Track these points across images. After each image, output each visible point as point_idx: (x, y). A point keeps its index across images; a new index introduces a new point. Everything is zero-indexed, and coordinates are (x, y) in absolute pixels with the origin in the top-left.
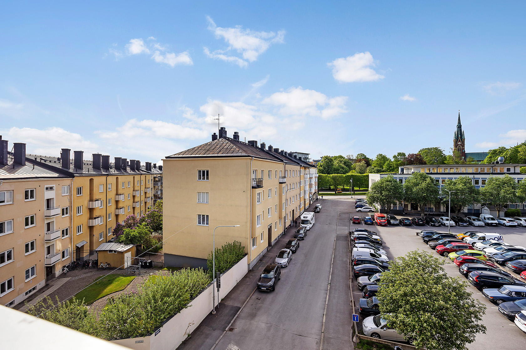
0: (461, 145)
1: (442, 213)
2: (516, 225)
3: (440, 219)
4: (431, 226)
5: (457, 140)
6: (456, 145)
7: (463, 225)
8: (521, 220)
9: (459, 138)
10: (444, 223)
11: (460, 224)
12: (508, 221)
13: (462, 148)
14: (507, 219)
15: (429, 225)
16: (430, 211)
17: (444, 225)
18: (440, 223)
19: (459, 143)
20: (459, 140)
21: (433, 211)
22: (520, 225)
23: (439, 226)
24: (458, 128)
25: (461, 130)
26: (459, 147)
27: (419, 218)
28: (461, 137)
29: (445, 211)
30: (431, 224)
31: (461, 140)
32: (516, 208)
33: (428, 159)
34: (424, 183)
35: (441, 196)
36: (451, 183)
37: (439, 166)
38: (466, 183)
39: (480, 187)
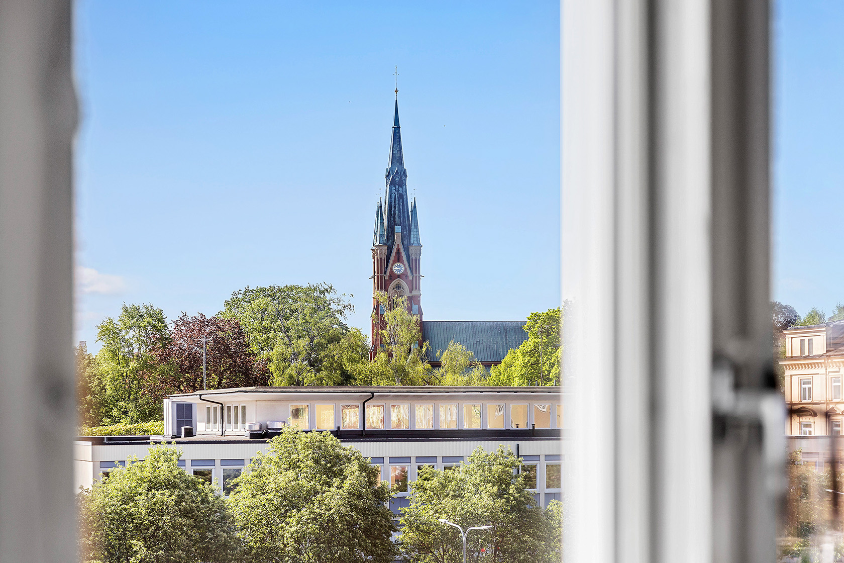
0: (405, 276)
5: (389, 249)
6: (384, 278)
9: (398, 240)
13: (408, 293)
19: (398, 268)
24: (393, 182)
26: (398, 287)
28: (406, 235)
31: (407, 250)
33: (279, 348)
34: (333, 489)
35: (400, 554)
36: (444, 487)
37: (373, 393)
38: (502, 482)
39: (542, 498)
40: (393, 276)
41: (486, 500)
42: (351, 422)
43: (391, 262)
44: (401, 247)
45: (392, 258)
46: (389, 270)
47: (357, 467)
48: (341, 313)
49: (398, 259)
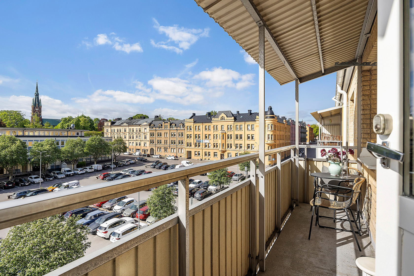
0: (38, 111)
1: (28, 173)
2: (85, 173)
3: (29, 178)
4: (21, 186)
5: (35, 106)
6: (34, 111)
7: (50, 179)
8: (87, 169)
9: (37, 105)
10: (34, 181)
11: (47, 179)
12: (80, 171)
13: (39, 114)
14: (79, 169)
15: (19, 186)
16: (18, 173)
17: (34, 183)
18: (30, 182)
19: (37, 109)
20: (37, 106)
21: (20, 173)
22: (87, 172)
23: (29, 185)
24: (36, 95)
25: (38, 98)
26: (37, 112)
27: (7, 181)
28: (39, 104)
29: (32, 170)
30: (21, 184)
31: (39, 106)
32: (83, 161)
33: (8, 121)
34: (13, 146)
35: (29, 157)
36: (39, 145)
37: (25, 129)
38: (51, 145)
39: (60, 147)
40: (36, 111)
41: (48, 147)
42: (20, 133)
43: (35, 108)
44: (38, 106)
45: (36, 108)
46: (35, 110)
47: (19, 142)
48: (23, 116)
49: (37, 108)
